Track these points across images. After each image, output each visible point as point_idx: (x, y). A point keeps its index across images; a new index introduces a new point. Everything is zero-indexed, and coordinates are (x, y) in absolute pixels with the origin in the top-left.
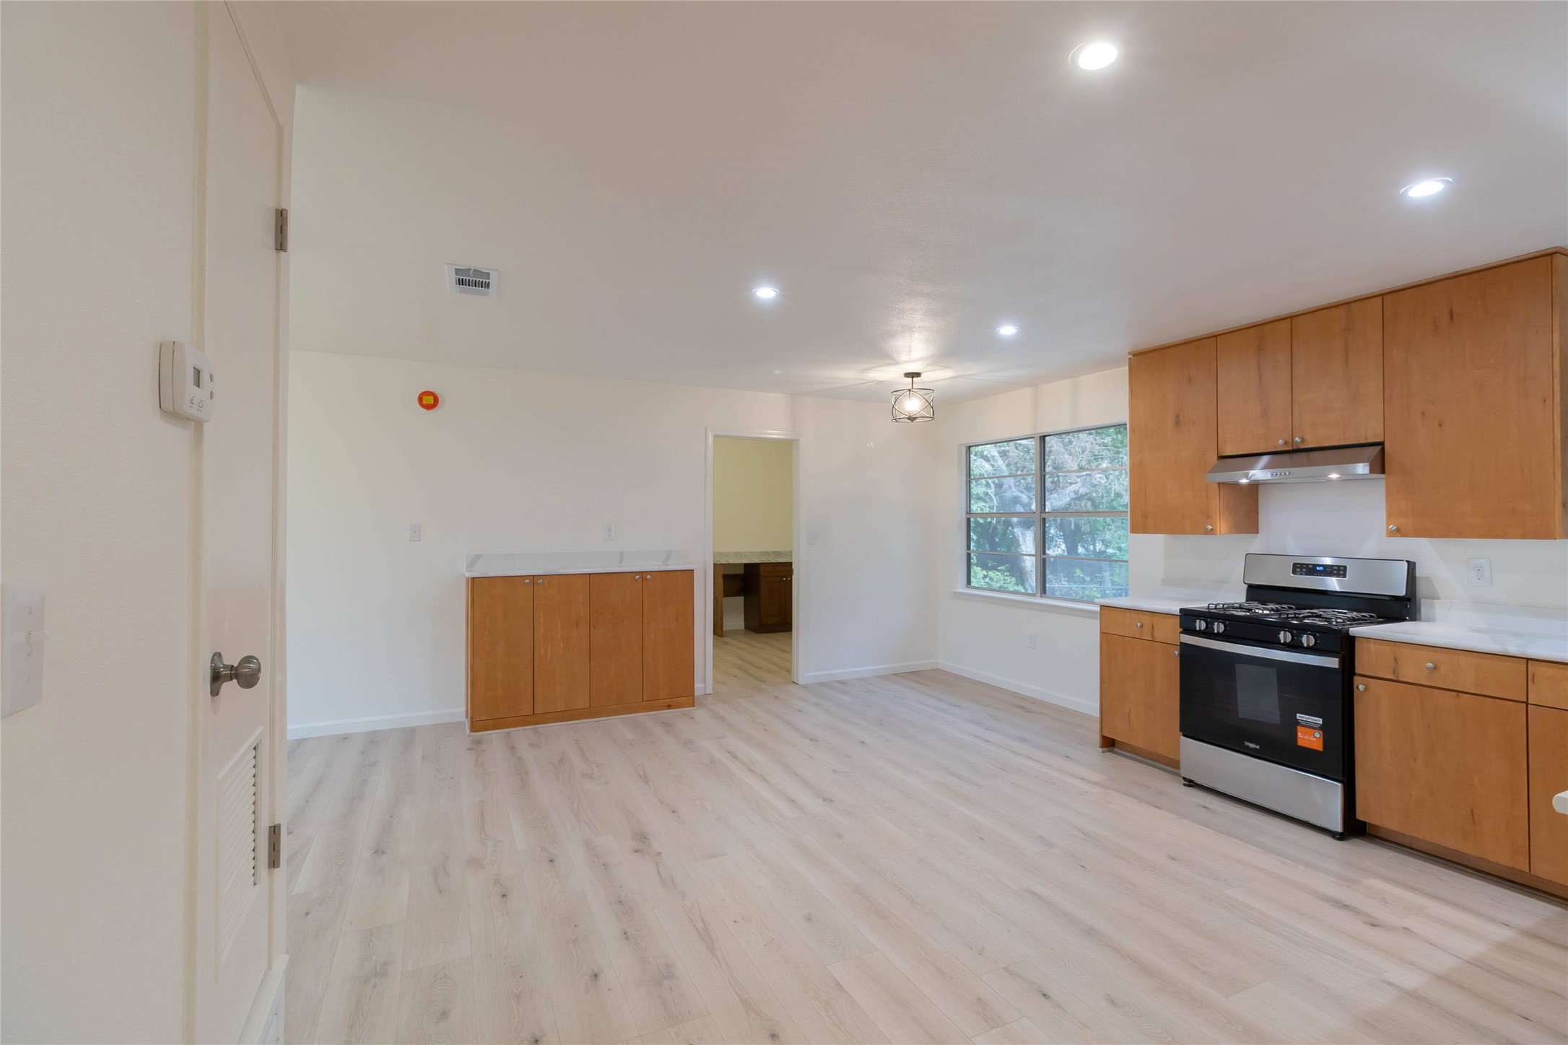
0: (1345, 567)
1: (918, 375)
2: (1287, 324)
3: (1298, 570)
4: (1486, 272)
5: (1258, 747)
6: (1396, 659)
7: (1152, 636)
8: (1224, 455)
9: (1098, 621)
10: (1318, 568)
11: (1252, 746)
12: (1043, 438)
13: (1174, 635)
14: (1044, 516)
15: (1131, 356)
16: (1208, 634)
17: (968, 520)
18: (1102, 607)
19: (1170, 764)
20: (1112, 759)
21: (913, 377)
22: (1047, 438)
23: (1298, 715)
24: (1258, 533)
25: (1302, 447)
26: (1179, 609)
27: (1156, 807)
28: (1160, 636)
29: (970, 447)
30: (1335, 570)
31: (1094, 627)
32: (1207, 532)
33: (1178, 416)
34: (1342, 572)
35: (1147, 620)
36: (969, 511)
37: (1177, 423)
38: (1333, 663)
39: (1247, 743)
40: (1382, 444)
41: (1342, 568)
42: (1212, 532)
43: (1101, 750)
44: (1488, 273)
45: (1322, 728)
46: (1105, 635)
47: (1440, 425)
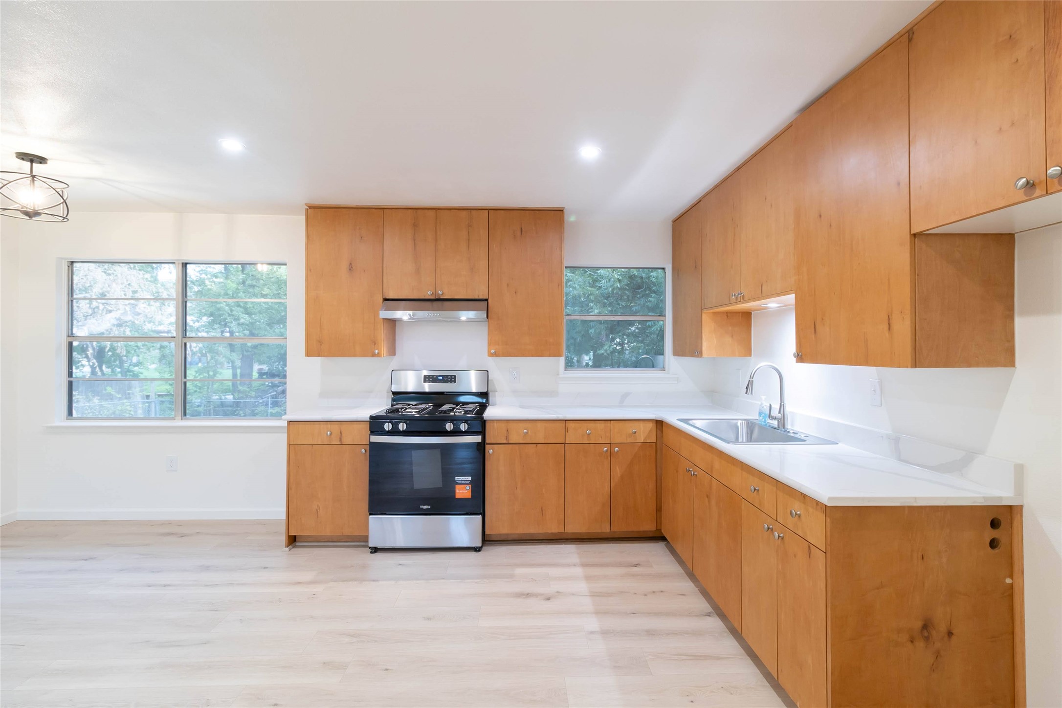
0: (455, 376)
1: (42, 160)
2: (432, 213)
3: (427, 380)
4: (537, 211)
5: (429, 507)
6: (507, 431)
7: (341, 440)
8: (387, 298)
9: (286, 435)
10: (439, 378)
11: (425, 507)
12: (185, 265)
13: (363, 436)
14: (185, 340)
15: (308, 208)
16: (395, 432)
17: (70, 344)
18: (290, 422)
19: (360, 540)
20: (302, 554)
21: (32, 161)
22: (188, 265)
23: (456, 477)
24: (395, 355)
25: (442, 297)
26: (369, 416)
27: (374, 581)
28: (347, 440)
29: (72, 263)
30: (449, 378)
31: (282, 441)
32: (374, 355)
33: (351, 264)
34: (453, 380)
35: (335, 428)
36: (71, 335)
37: (350, 269)
38: (478, 439)
39: (421, 507)
40: (487, 300)
41: (453, 377)
42: (378, 355)
43: (287, 549)
44: (538, 212)
45: (471, 482)
46: (291, 446)
47: (516, 293)
